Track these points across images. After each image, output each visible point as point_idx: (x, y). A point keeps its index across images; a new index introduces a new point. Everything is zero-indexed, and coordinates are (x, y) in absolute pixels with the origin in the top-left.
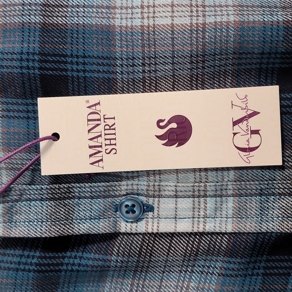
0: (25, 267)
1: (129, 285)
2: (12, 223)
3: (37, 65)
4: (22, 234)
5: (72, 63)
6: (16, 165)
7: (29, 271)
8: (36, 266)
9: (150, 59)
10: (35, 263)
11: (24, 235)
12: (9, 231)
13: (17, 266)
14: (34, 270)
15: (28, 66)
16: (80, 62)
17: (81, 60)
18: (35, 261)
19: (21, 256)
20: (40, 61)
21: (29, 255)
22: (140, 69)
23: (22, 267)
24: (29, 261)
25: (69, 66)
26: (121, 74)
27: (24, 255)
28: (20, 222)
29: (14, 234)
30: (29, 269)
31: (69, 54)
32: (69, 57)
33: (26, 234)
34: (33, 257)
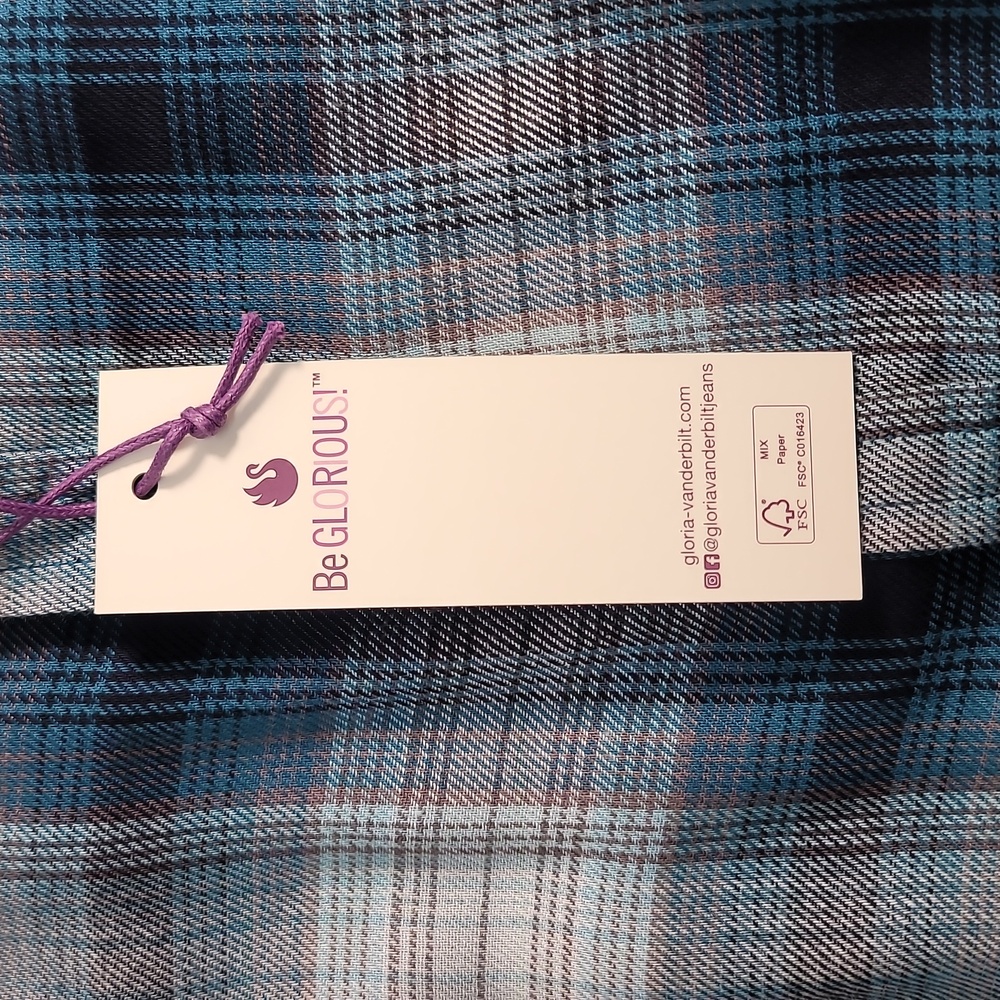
0: (68, 710)
1: (405, 748)
2: (20, 570)
3: (61, 56)
4: (53, 601)
5: (174, 42)
6: (15, 389)
7: (83, 720)
8: (102, 705)
9: (425, 16)
10: (101, 696)
11: (61, 606)
12: (13, 595)
13: (44, 709)
14: (97, 715)
15: (34, 63)
16: (202, 39)
17: (202, 31)
18: (99, 687)
19: (55, 677)
20: (73, 43)
21: (80, 671)
22: (398, 50)
23: (59, 709)
24: (81, 689)
25: (165, 55)
26: (336, 71)
27: (63, 674)
28: (46, 565)
29: (27, 604)
30: (83, 714)
31: (163, 14)
32: (165, 25)
33: (67, 600)
34: (94, 677)
